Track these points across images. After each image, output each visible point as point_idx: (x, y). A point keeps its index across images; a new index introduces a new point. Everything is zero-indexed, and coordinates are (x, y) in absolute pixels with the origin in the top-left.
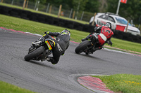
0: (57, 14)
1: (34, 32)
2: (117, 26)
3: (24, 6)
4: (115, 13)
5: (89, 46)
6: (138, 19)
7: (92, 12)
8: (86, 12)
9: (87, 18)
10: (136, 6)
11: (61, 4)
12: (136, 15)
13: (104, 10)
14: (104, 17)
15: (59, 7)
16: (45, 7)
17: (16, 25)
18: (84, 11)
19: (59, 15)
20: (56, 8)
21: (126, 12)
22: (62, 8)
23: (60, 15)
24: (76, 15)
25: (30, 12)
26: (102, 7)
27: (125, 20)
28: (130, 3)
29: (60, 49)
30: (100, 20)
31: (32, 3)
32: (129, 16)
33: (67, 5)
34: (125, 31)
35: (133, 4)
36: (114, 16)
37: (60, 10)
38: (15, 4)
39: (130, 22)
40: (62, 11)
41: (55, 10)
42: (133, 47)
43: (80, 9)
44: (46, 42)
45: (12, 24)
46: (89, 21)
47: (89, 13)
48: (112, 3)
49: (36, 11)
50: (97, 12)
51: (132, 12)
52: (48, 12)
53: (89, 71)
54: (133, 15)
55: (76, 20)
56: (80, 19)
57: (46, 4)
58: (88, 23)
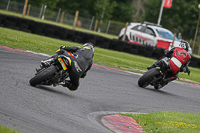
0: (71, 24)
2: (159, 41)
3: (24, 12)
4: (155, 22)
5: (157, 76)
6: (189, 31)
7: (122, 21)
8: (113, 22)
9: (115, 30)
10: (186, 12)
11: (77, 9)
12: (186, 26)
13: (141, 19)
14: (140, 28)
15: (74, 14)
16: (54, 13)
18: (111, 19)
19: (75, 25)
20: (70, 16)
21: (171, 21)
22: (79, 15)
23: (77, 26)
24: (99, 26)
25: (32, 22)
26: (137, 13)
27: (170, 32)
28: (178, 8)
30: (134, 32)
31: (36, 8)
32: (176, 27)
33: (86, 12)
35: (182, 10)
36: (154, 28)
37: (76, 19)
38: (11, 10)
39: (177, 36)
41: (69, 18)
43: (105, 17)
44: (59, 60)
45: (6, 39)
46: (118, 35)
47: (119, 23)
48: (152, 8)
49: (42, 20)
50: (130, 21)
51: (180, 21)
52: (59, 22)
53: (117, 108)
54: (182, 25)
55: (99, 33)
56: (104, 32)
57: (56, 10)
58: (117, 38)
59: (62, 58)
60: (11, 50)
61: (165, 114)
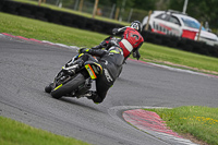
0: (90, 13)
1: (56, 40)
2: (184, 31)
4: (180, 10)
7: (144, 9)
8: (136, 10)
12: (213, 14)
13: (165, 7)
14: (164, 16)
15: (93, 1)
17: (28, 30)
18: (134, 7)
19: (95, 13)
20: (90, 4)
21: (197, 9)
22: (99, 2)
23: (97, 14)
24: (120, 14)
27: (196, 21)
29: (109, 78)
30: (158, 21)
32: (203, 15)
34: (196, 38)
36: (179, 16)
37: (96, 7)
39: (204, 25)
40: (98, 7)
41: (88, 6)
42: (209, 64)
43: (127, 4)
44: (87, 66)
45: (21, 28)
47: (141, 11)
49: (59, 8)
50: (152, 8)
51: (207, 9)
53: (140, 102)
54: (209, 13)
55: (120, 22)
56: (126, 21)
59: (91, 65)
60: (25, 40)
61: (191, 109)
